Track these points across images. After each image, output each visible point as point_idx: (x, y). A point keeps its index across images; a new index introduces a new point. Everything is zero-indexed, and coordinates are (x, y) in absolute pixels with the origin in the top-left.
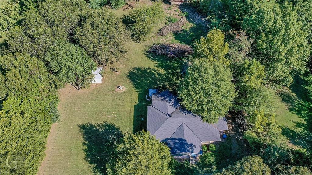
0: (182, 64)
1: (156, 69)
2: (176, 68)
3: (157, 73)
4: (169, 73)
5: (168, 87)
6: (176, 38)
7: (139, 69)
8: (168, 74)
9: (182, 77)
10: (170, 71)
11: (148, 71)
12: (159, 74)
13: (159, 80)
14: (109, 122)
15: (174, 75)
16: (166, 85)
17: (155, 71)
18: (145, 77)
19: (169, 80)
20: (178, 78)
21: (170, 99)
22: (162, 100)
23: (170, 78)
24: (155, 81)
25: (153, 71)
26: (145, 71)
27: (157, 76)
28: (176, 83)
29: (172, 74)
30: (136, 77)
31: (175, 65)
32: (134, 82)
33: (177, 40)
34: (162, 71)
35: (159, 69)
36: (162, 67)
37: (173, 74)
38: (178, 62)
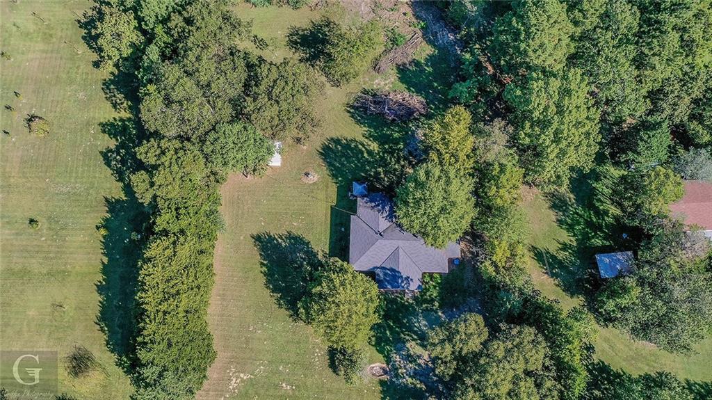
0: (407, 133)
1: (365, 141)
2: (396, 142)
3: (366, 149)
4: (385, 151)
5: (382, 176)
6: (402, 80)
7: (337, 141)
8: (383, 153)
9: (405, 159)
10: (387, 146)
11: (353, 145)
12: (370, 153)
13: (369, 162)
15: (393, 155)
16: (380, 173)
17: (363, 145)
18: (348, 157)
19: (385, 164)
20: (398, 162)
21: (383, 208)
23: (386, 160)
24: (363, 165)
25: (360, 146)
26: (347, 146)
27: (366, 155)
28: (395, 170)
29: (389, 153)
30: (333, 156)
31: (396, 135)
32: (330, 164)
33: (403, 83)
34: (374, 146)
35: (370, 143)
36: (375, 139)
37: (391, 153)
38: (401, 129)
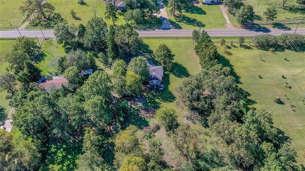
0: (146, 105)
1: (160, 102)
2: (149, 102)
3: (160, 99)
5: (154, 93)
6: (147, 122)
7: (170, 101)
8: (154, 98)
9: (146, 97)
10: (153, 101)
11: (165, 100)
12: (158, 98)
13: (159, 96)
14: (180, 78)
15: (151, 98)
16: (155, 93)
17: (161, 101)
18: (166, 97)
20: (149, 97)
22: (157, 77)
23: (153, 97)
24: (161, 95)
25: (162, 100)
26: (166, 100)
27: (160, 98)
28: (150, 94)
29: (152, 99)
30: (171, 97)
31: (150, 104)
32: (172, 95)
33: (147, 121)
34: (157, 100)
35: (159, 101)
36: (157, 103)
37: (151, 99)
38: (148, 106)
